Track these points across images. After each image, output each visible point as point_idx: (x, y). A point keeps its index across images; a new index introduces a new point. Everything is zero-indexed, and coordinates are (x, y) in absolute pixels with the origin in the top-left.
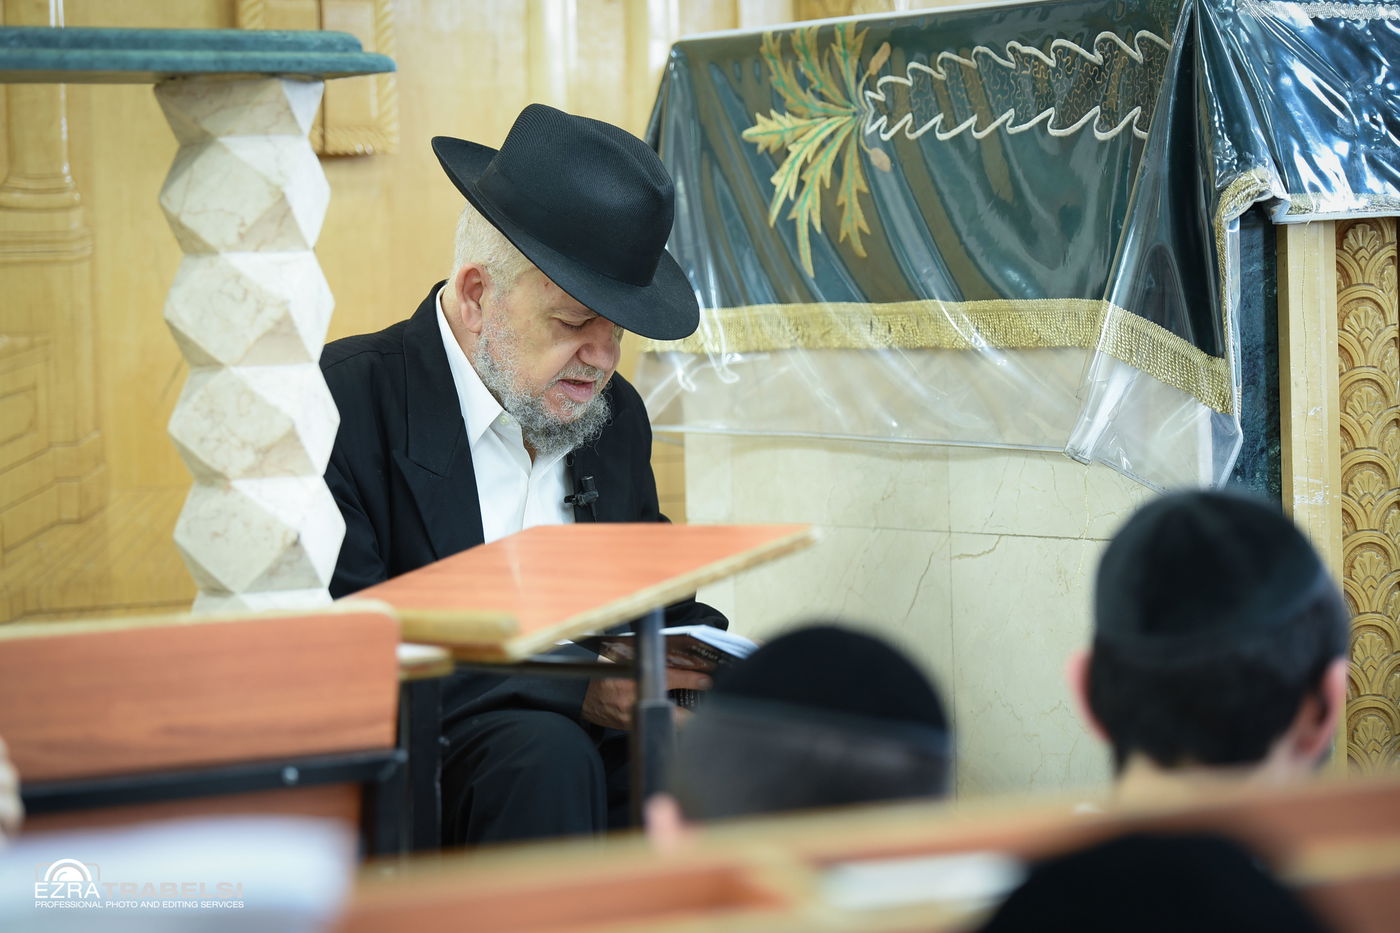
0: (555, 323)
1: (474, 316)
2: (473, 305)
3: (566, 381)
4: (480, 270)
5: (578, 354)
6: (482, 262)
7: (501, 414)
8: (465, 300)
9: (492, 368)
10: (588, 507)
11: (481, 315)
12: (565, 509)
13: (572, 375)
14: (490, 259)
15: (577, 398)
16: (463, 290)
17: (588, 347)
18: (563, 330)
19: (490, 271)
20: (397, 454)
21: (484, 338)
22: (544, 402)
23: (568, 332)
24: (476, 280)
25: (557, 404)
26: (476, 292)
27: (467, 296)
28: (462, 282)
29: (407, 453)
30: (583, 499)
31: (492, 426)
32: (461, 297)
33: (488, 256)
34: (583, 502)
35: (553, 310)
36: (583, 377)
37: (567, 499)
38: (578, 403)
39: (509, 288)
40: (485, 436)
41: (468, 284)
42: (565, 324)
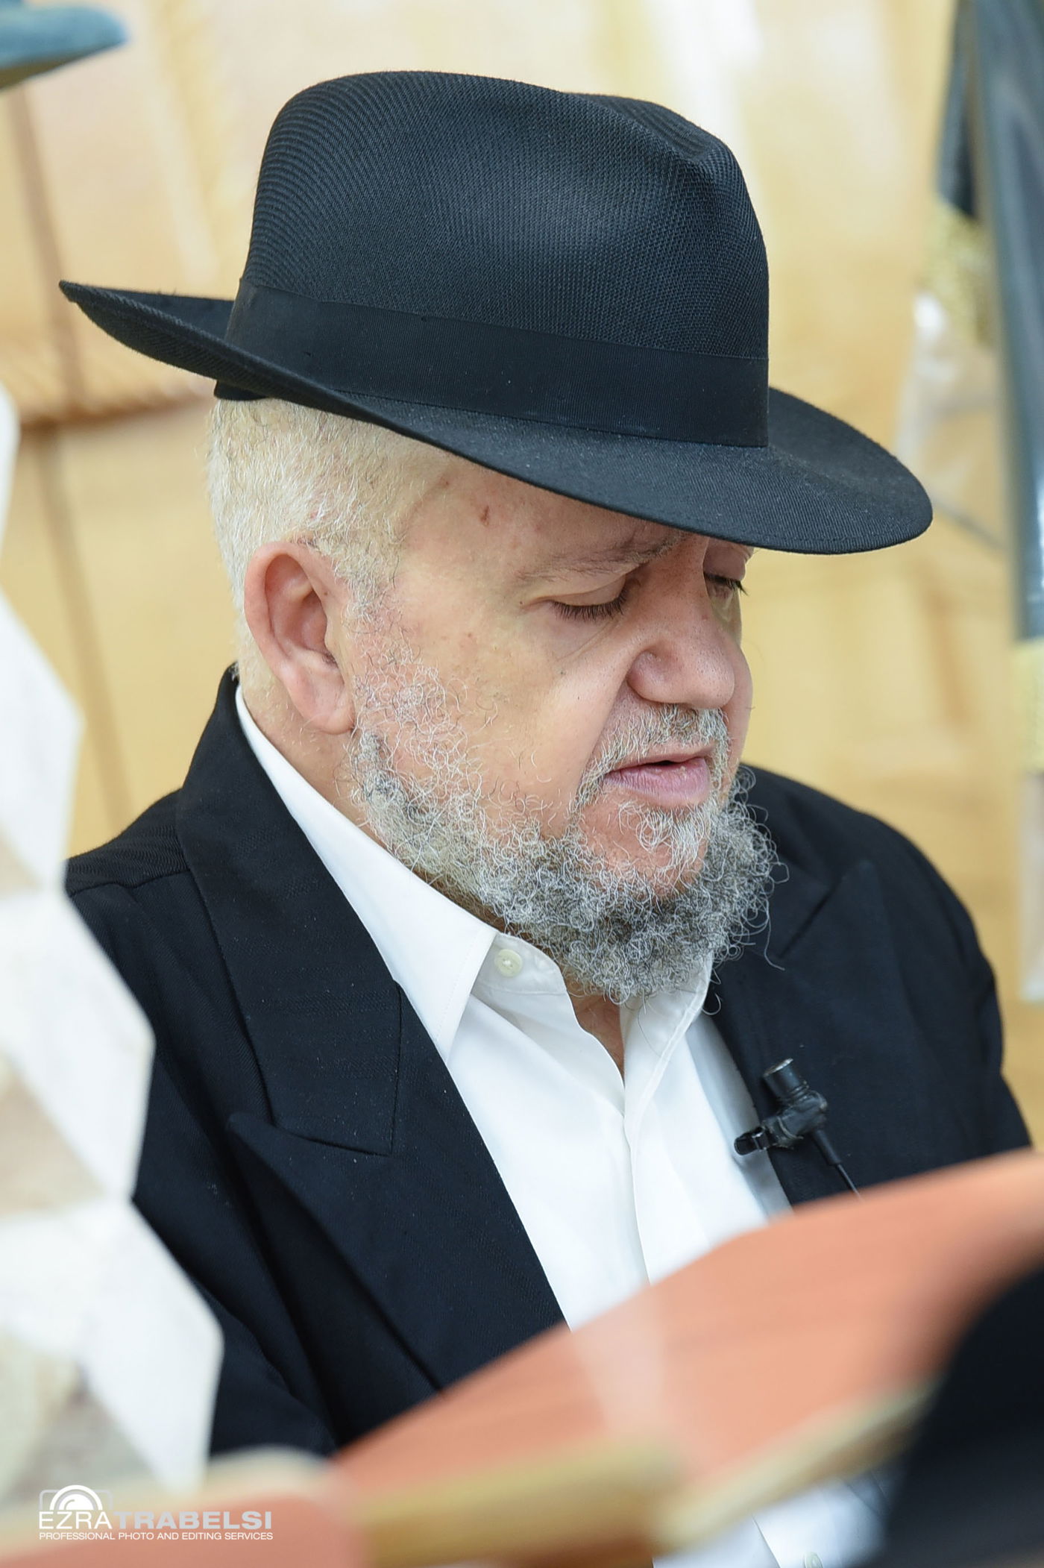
0: (543, 615)
1: (325, 692)
2: (313, 661)
3: (619, 771)
4: (296, 552)
5: (631, 685)
6: (295, 531)
7: (495, 947)
8: (287, 655)
9: (413, 809)
10: (806, 1143)
11: (341, 681)
12: (750, 1170)
13: (636, 748)
14: (312, 516)
16: (272, 630)
17: (657, 654)
18: (572, 627)
19: (325, 547)
20: (242, 1123)
21: (365, 736)
22: (582, 845)
23: (589, 631)
24: (294, 590)
25: (623, 836)
26: (308, 627)
27: (288, 643)
28: (260, 604)
29: (272, 1119)
30: (788, 1126)
31: (478, 991)
32: (274, 650)
33: (305, 510)
34: (787, 1135)
35: (524, 578)
36: (670, 747)
37: (744, 1145)
38: (681, 814)
39: (387, 571)
40: (467, 1020)
41: (281, 609)
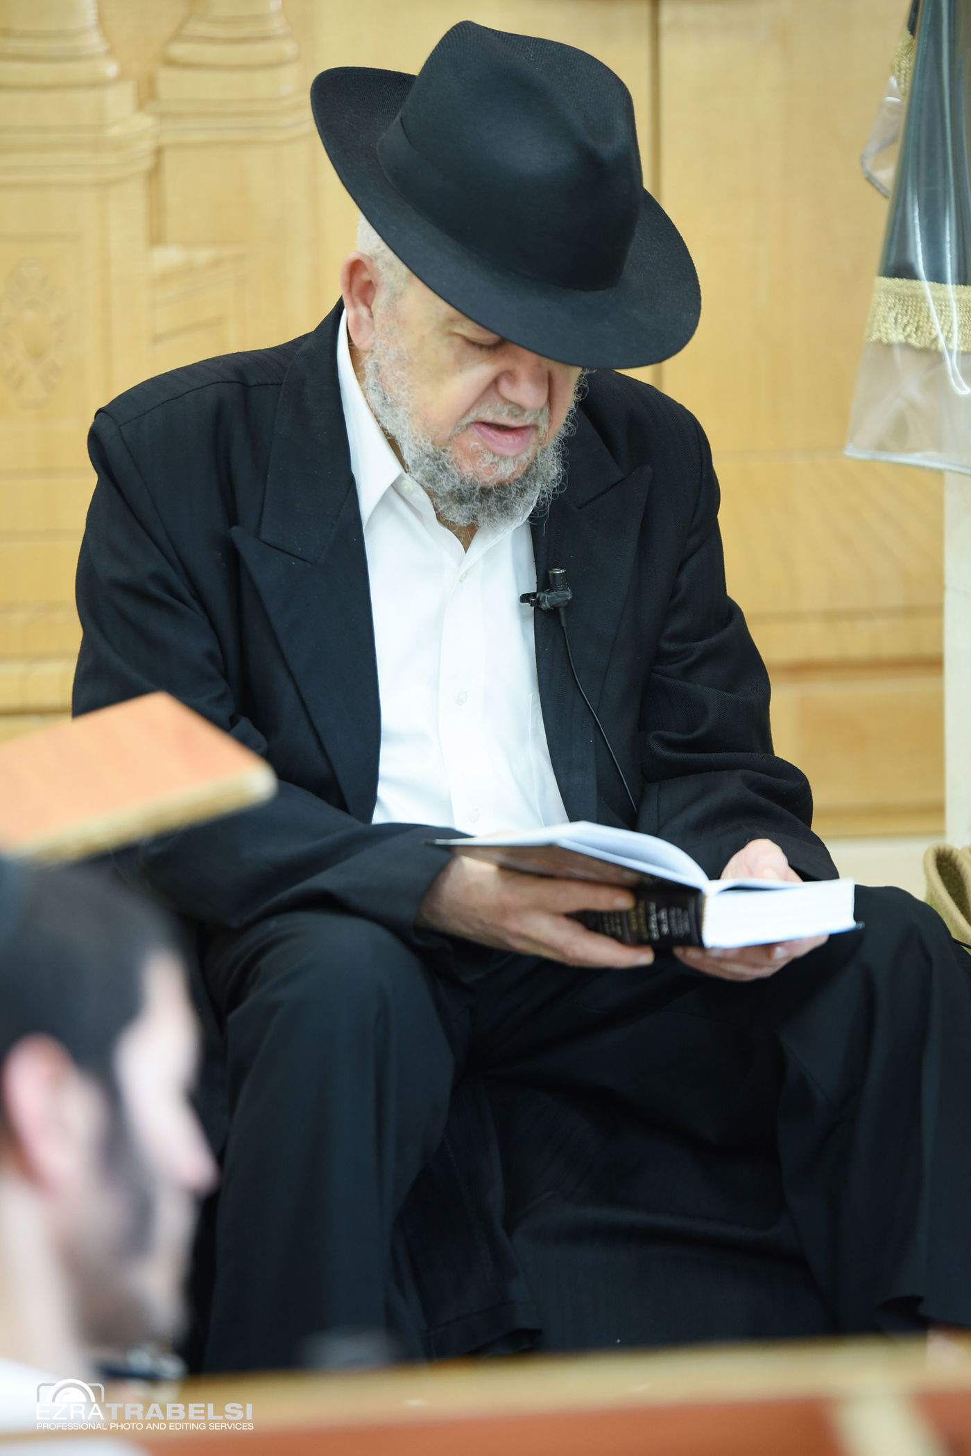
0: (457, 341)
1: (365, 328)
2: (365, 313)
3: (480, 424)
4: (366, 261)
5: (495, 382)
6: (371, 251)
7: (403, 476)
8: (354, 305)
9: (384, 403)
10: (555, 612)
11: (373, 327)
13: (489, 416)
14: (378, 247)
15: (499, 449)
16: (351, 291)
17: (510, 375)
18: (471, 350)
19: (379, 264)
21: (373, 360)
22: (452, 454)
23: (478, 354)
24: (362, 277)
25: (472, 457)
26: (370, 294)
27: (357, 300)
28: (347, 279)
30: (548, 601)
32: (348, 300)
33: (376, 243)
34: (546, 605)
35: (452, 322)
36: (504, 419)
37: (524, 598)
38: (502, 457)
40: (384, 500)
41: (356, 283)
42: (471, 343)
